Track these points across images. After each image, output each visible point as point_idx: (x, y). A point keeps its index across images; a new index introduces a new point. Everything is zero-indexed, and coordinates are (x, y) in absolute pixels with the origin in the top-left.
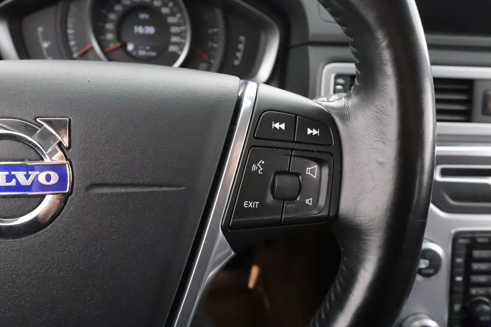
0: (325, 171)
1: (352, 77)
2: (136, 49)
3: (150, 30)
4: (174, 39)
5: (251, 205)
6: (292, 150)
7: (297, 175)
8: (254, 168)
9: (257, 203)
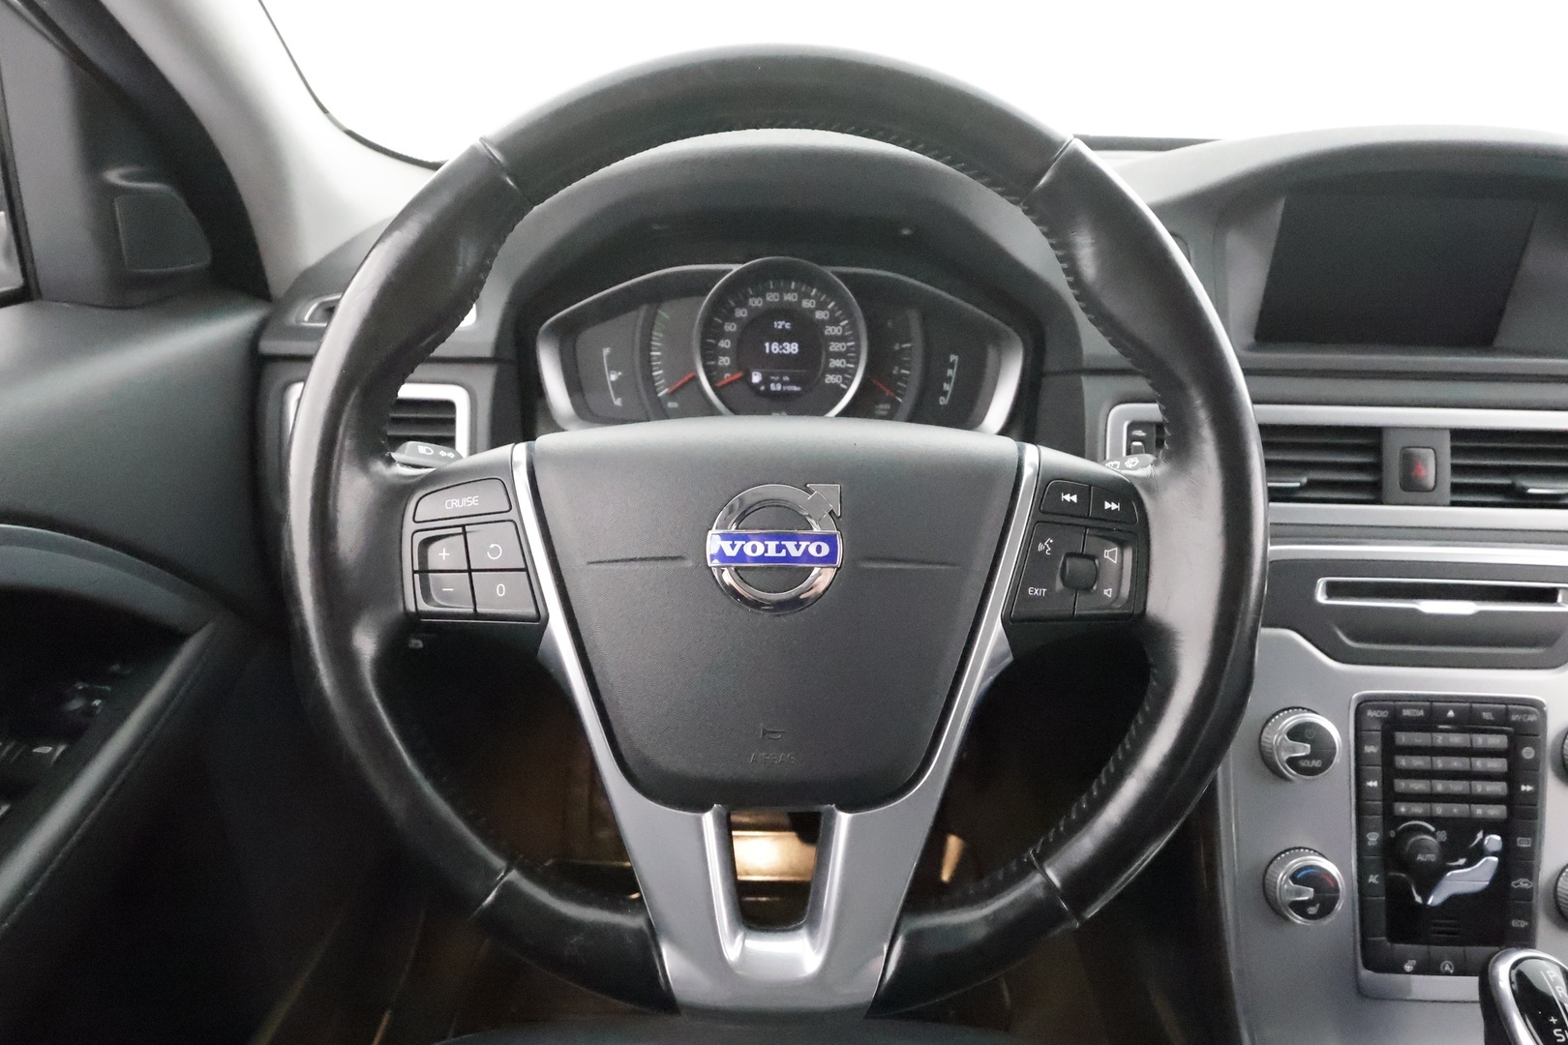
0: (1128, 554)
1: (1159, 426)
2: (766, 381)
3: (792, 348)
4: (835, 363)
5: (1036, 592)
6: (1086, 527)
7: (1092, 558)
8: (1041, 547)
9: (1044, 590)
